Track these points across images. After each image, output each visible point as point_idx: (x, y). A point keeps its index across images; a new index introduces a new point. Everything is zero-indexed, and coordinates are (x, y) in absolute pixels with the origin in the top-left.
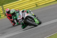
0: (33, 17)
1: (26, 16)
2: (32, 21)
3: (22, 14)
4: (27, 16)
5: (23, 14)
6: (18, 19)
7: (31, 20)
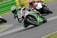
7: (32, 19)
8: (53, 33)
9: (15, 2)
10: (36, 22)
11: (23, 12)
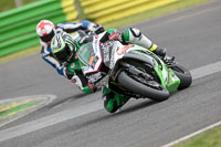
0: (150, 59)
1: (117, 57)
2: (144, 77)
3: (102, 51)
4: (121, 57)
5: (106, 49)
6: (85, 73)
7: (140, 75)
8: (212, 126)
9: (61, 9)
10: (157, 85)
11: (101, 47)
